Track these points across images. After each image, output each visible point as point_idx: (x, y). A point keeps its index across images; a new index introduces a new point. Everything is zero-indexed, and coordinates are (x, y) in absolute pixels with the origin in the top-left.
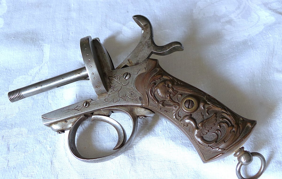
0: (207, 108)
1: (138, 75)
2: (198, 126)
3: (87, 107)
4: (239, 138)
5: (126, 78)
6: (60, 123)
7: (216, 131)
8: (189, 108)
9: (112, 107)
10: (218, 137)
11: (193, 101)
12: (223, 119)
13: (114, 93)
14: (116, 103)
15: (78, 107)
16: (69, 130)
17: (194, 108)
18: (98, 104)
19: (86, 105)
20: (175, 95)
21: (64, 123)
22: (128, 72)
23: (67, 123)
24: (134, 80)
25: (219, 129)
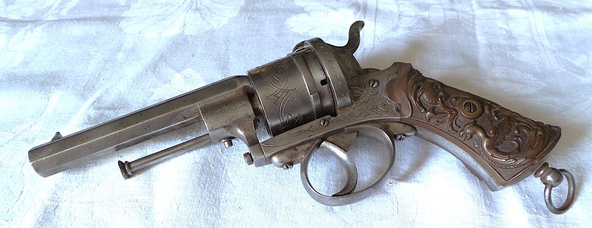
0: (494, 112)
1: (388, 81)
2: (488, 134)
3: (325, 127)
4: (550, 143)
5: (374, 86)
6: (288, 153)
7: (515, 137)
8: (471, 112)
9: (360, 124)
10: (519, 145)
11: (474, 104)
12: (519, 123)
13: (361, 105)
14: (366, 118)
15: (313, 127)
16: (300, 164)
17: (478, 111)
18: (341, 121)
19: (324, 124)
20: (447, 99)
21: (293, 151)
22: (375, 78)
23: (298, 151)
24: (385, 87)
25: (518, 135)
